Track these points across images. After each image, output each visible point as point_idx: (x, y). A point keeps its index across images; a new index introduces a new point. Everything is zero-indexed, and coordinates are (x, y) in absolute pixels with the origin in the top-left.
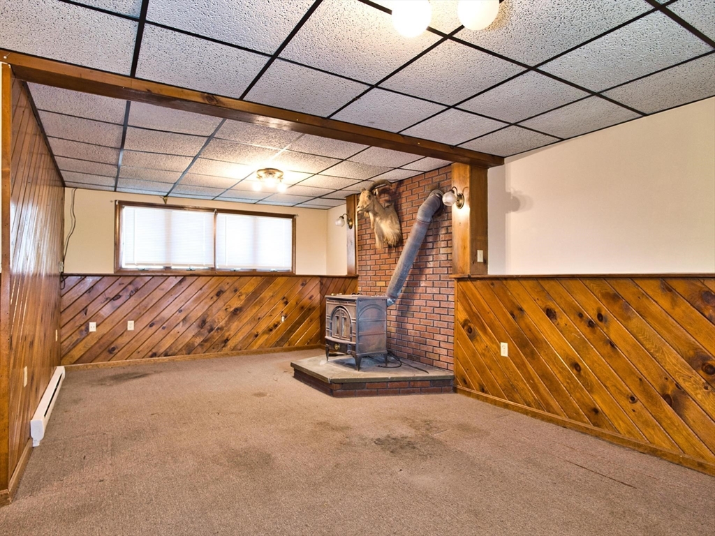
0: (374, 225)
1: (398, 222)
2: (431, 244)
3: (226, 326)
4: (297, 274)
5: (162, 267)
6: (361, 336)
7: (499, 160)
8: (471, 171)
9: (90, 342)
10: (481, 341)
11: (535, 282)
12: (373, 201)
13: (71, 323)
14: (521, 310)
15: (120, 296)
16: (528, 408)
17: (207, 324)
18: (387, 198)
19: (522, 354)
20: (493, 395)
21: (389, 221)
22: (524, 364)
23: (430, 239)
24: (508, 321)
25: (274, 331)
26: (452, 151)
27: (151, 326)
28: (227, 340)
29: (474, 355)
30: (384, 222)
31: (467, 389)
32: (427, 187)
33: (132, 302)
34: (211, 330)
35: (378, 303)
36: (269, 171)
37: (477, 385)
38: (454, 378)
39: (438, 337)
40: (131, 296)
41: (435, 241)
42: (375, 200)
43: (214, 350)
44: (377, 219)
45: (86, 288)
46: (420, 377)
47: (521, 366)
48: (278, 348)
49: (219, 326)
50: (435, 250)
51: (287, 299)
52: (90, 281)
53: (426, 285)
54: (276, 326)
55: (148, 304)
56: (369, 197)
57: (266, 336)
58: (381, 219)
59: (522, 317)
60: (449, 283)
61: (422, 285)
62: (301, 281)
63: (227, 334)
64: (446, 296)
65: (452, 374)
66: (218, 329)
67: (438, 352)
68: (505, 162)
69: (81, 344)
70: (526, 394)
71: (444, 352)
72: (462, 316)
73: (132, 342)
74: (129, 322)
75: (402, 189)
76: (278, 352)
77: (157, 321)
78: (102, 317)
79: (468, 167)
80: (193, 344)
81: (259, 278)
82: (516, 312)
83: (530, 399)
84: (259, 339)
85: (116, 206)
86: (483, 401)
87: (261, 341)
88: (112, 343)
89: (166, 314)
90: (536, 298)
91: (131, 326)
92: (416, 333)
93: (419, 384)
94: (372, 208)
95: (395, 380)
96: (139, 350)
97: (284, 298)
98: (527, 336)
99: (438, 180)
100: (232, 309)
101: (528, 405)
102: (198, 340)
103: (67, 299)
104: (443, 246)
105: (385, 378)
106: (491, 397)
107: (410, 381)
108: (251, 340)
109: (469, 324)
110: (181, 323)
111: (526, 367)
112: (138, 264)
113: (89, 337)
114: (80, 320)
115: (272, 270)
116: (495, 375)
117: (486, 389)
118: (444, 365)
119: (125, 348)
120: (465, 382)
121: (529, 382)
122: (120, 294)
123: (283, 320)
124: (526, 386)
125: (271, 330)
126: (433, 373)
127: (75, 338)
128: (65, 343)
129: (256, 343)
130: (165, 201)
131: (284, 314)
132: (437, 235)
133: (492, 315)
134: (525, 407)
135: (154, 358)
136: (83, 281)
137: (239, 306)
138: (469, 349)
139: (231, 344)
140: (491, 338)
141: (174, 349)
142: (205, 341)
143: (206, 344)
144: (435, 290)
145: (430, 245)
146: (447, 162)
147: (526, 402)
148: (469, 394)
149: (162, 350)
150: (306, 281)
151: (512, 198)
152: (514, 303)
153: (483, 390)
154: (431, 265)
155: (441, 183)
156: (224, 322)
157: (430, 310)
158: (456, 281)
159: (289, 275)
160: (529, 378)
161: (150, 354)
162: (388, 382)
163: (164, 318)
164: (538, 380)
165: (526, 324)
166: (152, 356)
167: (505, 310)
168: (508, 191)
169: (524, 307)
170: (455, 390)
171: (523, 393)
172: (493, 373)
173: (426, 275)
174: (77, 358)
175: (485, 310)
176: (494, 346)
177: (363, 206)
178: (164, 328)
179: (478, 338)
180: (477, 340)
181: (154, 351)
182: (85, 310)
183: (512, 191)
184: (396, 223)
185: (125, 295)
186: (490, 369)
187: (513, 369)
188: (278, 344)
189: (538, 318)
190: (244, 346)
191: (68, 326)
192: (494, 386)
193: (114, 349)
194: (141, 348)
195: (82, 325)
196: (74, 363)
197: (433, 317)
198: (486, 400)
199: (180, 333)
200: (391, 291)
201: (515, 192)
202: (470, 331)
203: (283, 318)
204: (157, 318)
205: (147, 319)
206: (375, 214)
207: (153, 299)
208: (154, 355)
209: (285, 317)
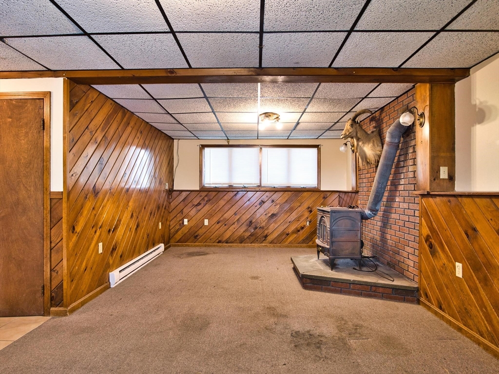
0: (357, 149)
1: (380, 145)
2: (403, 162)
3: (266, 226)
4: (321, 189)
5: (227, 185)
6: (334, 242)
7: (464, 73)
8: (431, 89)
9: (184, 230)
10: (440, 258)
11: (488, 200)
12: (356, 128)
13: (175, 219)
14: (475, 230)
15: (200, 204)
16: (480, 338)
17: (253, 225)
18: (374, 125)
19: (475, 278)
20: (449, 315)
21: (371, 145)
22: (477, 289)
23: (402, 158)
24: (463, 240)
25: (301, 232)
26: (395, 73)
27: (218, 223)
28: (266, 236)
29: (434, 271)
30: (366, 145)
31: (428, 303)
32: (399, 110)
33: (207, 207)
34: (256, 228)
35: (351, 215)
36: (267, 115)
37: (436, 301)
38: (418, 289)
39: (407, 249)
40: (206, 204)
41: (405, 160)
42: (358, 127)
43: (258, 242)
44: (360, 143)
45: (183, 198)
46: (381, 284)
47: (474, 290)
48: (304, 245)
49: (261, 226)
50: (405, 168)
51: (311, 209)
52: (184, 194)
53: (399, 201)
54: (302, 228)
55: (216, 209)
56: (352, 125)
57: (295, 235)
58: (363, 143)
59: (476, 238)
60: (416, 198)
61: (396, 201)
62: (322, 195)
63: (266, 232)
64: (413, 211)
65: (416, 286)
66: (260, 228)
67: (407, 263)
68: (471, 73)
69: (180, 231)
70: (479, 322)
71: (411, 264)
72: (426, 231)
73: (207, 232)
74: (205, 220)
75: (384, 114)
76: (304, 247)
77: (221, 221)
78: (191, 216)
79: (428, 85)
80: (244, 237)
81: (290, 193)
82: (470, 232)
83: (484, 329)
84: (289, 237)
85: (200, 148)
86: (440, 318)
87: (291, 239)
88: (196, 232)
89: (227, 216)
90: (489, 218)
91: (206, 222)
92: (393, 243)
93: (381, 290)
94: (355, 134)
95: (356, 282)
96: (211, 238)
97: (309, 208)
98: (481, 259)
99: (407, 103)
100: (270, 214)
101: (482, 335)
102: (247, 234)
103: (173, 205)
104: (411, 164)
105: (348, 280)
106: (447, 316)
107: (372, 286)
108: (283, 237)
109: (430, 240)
110: (236, 223)
111: (479, 292)
112: (213, 184)
113: (184, 228)
114: (179, 217)
115: (302, 186)
116: (450, 294)
117: (443, 306)
118: (411, 276)
119: (203, 236)
120: (426, 295)
121: (482, 311)
122: (201, 202)
123: (308, 224)
124: (479, 312)
125: (299, 231)
126: (398, 282)
127: (177, 227)
128: (172, 230)
129: (287, 239)
130: (228, 142)
131: (309, 219)
132: (407, 154)
133: (449, 233)
134: (477, 336)
135: (220, 244)
136: (181, 194)
137: (275, 212)
138: (429, 264)
139: (270, 238)
140: (447, 256)
141: (231, 239)
142: (252, 235)
143: (252, 237)
144: (405, 205)
145: (402, 164)
146: (410, 85)
147: (479, 332)
148: (429, 308)
149: (224, 239)
150: (327, 195)
151: (477, 110)
152: (468, 222)
153: (441, 308)
154: (402, 182)
155: (409, 105)
156: (264, 223)
157: (401, 223)
158: (420, 198)
159: (315, 191)
160: (482, 306)
161: (217, 241)
162: (350, 284)
163: (225, 218)
164: (491, 310)
165: (479, 245)
166: (218, 242)
167: (460, 229)
168: (473, 103)
169: (478, 227)
170: (419, 302)
171: (476, 320)
172: (449, 292)
173: (399, 191)
174: (178, 239)
175: (443, 228)
176: (450, 265)
177: (346, 133)
178: (225, 225)
179: (437, 254)
180: (437, 257)
181: (219, 239)
182: (182, 211)
183: (478, 102)
184: (378, 146)
185: (203, 203)
186: (447, 288)
187: (467, 292)
188: (304, 241)
189: (491, 240)
190: (279, 241)
191: (173, 221)
192: (449, 306)
193: (197, 236)
194: (212, 237)
195: (180, 220)
196: (177, 242)
197: (404, 230)
198: (442, 317)
199: (236, 229)
200: (370, 206)
201: (481, 103)
202: (431, 246)
203: (308, 222)
204: (222, 219)
205: (215, 219)
206: (358, 140)
207: (219, 205)
208: (219, 242)
209: (310, 222)
